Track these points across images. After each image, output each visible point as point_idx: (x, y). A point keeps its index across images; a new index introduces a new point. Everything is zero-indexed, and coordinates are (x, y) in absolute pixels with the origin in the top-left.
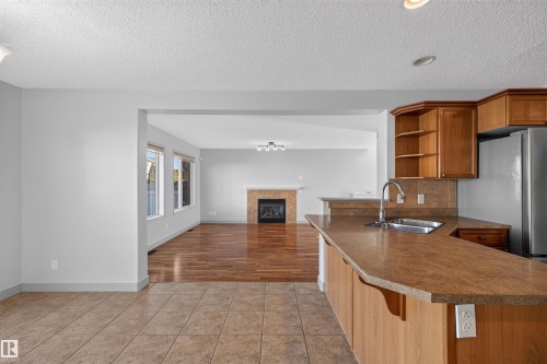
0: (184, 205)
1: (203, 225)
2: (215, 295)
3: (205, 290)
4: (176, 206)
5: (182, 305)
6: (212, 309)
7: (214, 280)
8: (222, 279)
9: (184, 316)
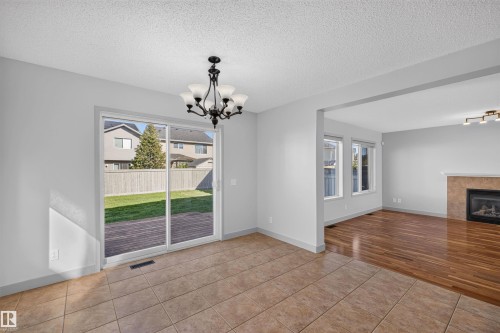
0: (363, 189)
1: (384, 211)
2: (384, 282)
3: (374, 273)
4: (355, 190)
5: (349, 277)
6: (379, 292)
7: (386, 267)
8: (396, 269)
9: (349, 287)
